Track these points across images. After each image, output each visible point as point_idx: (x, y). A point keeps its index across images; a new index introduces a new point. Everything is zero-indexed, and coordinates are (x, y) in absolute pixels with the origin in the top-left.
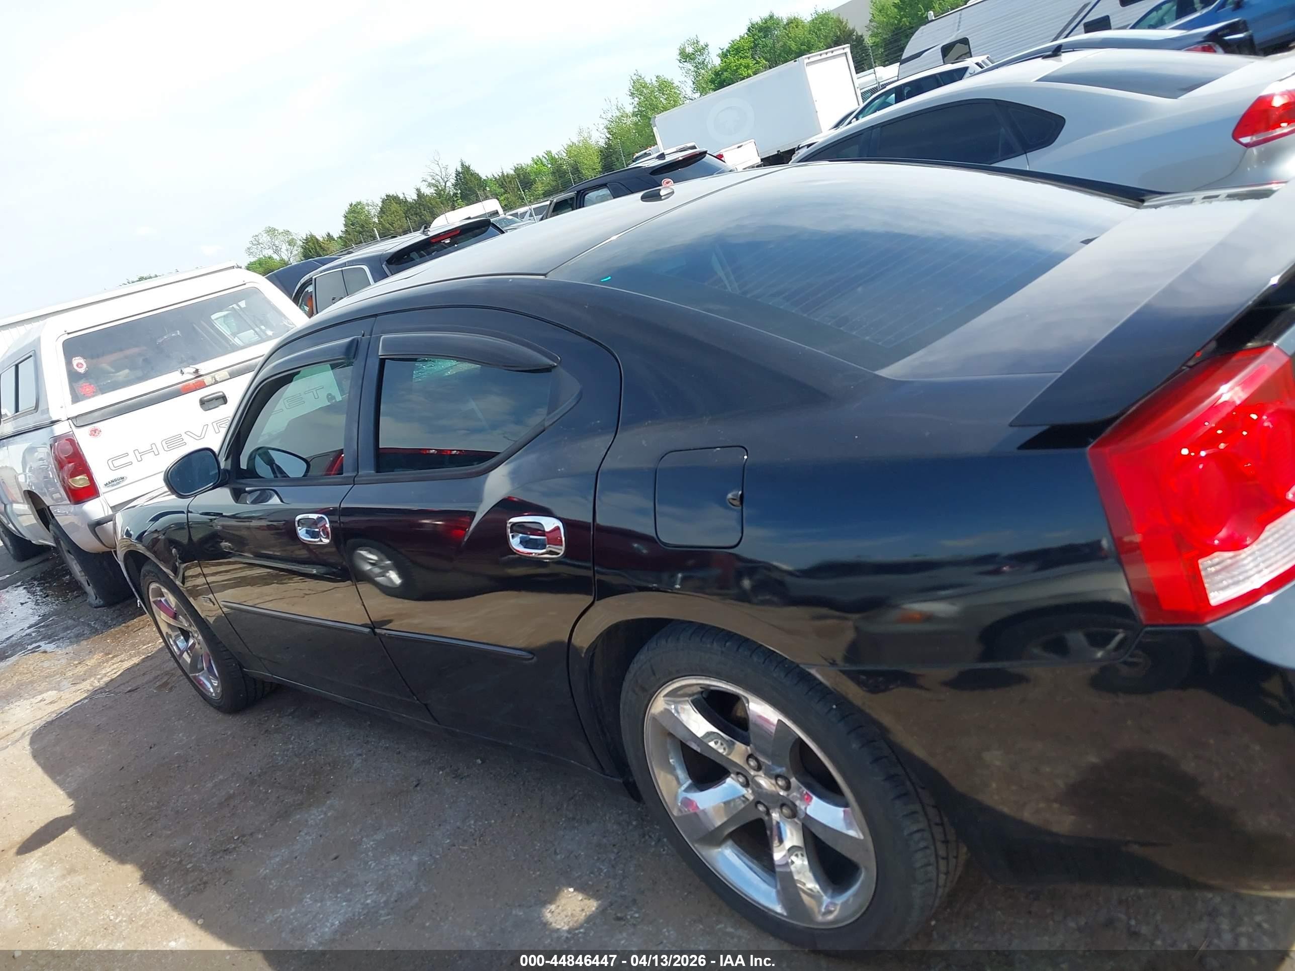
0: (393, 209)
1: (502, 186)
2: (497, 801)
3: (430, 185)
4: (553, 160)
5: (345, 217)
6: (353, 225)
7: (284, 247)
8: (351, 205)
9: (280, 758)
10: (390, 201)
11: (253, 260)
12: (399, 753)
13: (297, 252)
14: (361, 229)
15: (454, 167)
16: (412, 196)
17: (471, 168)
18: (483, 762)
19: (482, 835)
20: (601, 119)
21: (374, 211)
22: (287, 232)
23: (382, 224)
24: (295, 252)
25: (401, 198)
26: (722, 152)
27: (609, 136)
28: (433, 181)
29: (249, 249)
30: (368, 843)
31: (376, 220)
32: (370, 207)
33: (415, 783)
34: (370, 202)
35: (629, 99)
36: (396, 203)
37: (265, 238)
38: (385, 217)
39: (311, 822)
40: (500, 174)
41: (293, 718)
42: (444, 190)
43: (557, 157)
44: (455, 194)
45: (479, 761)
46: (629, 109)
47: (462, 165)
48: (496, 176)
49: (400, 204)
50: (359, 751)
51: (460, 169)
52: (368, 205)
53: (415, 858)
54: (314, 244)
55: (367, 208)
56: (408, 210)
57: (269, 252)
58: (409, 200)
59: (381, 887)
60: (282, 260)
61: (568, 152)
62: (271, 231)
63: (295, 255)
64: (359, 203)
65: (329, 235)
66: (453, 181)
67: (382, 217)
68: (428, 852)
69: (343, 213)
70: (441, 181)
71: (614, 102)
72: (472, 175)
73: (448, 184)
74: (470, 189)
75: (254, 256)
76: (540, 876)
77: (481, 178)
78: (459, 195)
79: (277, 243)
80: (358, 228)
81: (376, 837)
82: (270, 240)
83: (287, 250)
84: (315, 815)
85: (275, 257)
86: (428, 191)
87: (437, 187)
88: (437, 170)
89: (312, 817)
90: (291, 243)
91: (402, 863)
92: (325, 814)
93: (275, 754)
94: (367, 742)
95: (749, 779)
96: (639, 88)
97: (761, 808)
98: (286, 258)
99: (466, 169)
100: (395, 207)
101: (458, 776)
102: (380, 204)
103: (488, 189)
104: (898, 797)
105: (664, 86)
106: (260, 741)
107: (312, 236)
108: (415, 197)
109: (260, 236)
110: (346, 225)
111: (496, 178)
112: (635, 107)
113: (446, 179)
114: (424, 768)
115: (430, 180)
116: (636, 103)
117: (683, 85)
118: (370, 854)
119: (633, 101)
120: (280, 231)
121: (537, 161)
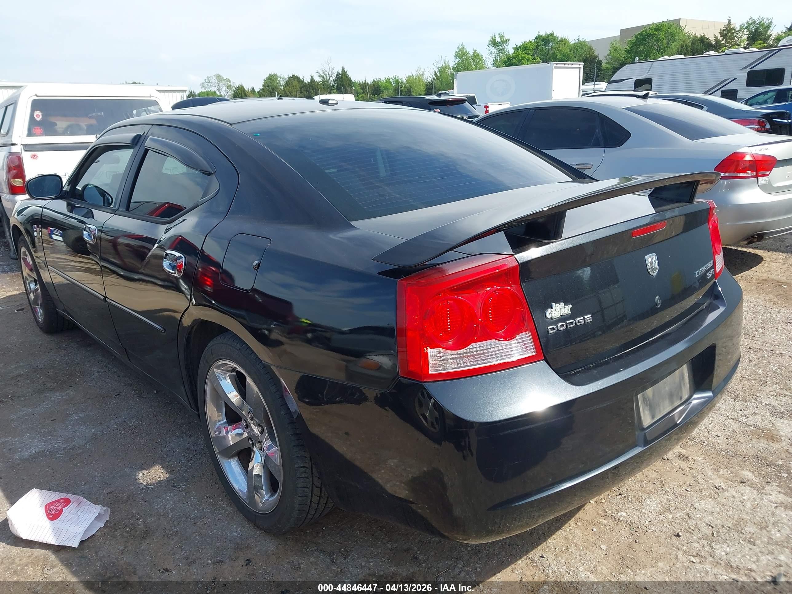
0: (294, 84)
1: (362, 89)
2: (152, 414)
3: (320, 76)
4: (397, 81)
5: (265, 81)
6: (268, 86)
7: (224, 88)
8: (270, 75)
9: (57, 363)
10: (294, 78)
11: (204, 90)
12: (119, 376)
13: (230, 94)
14: (272, 91)
15: (338, 69)
16: (307, 80)
17: (347, 73)
18: (157, 392)
19: (134, 429)
20: (433, 65)
21: (282, 83)
22: (229, 80)
23: (285, 92)
24: (229, 93)
25: (301, 79)
26: (489, 104)
27: (434, 77)
28: (323, 75)
29: (203, 83)
30: (74, 417)
31: (282, 88)
32: (281, 79)
33: (117, 394)
34: (282, 76)
35: (453, 59)
36: (297, 81)
37: (214, 80)
38: (288, 87)
39: (53, 399)
40: (364, 82)
41: (77, 344)
42: (328, 81)
43: (400, 80)
44: (333, 86)
45: (155, 392)
46: (452, 65)
47: (343, 70)
48: (361, 82)
49: (299, 82)
50: (100, 370)
51: (340, 72)
52: (280, 77)
53: (93, 430)
54: (241, 91)
55: (279, 79)
56: (303, 87)
57: (214, 89)
58: (305, 81)
59: (67, 440)
60: (221, 96)
61: (408, 81)
62: (219, 77)
63: (229, 95)
64: (275, 75)
65: (253, 89)
66: (334, 78)
67: (286, 87)
68: (102, 429)
69: (264, 78)
70: (328, 75)
71: (444, 58)
72: (347, 77)
73: (331, 79)
74: (343, 86)
75: (205, 89)
76: (150, 456)
77: (351, 81)
78: (335, 87)
79: (220, 85)
80: (270, 90)
81: (80, 415)
82: (217, 81)
83: (225, 91)
84: (57, 396)
85: (218, 93)
86: (317, 79)
87: (324, 78)
88: (327, 69)
89: (55, 396)
90: (229, 87)
91: (85, 431)
92: (63, 397)
93: (56, 360)
94: (106, 367)
95: (248, 424)
96: (461, 54)
97: (250, 442)
98: (223, 95)
99: (344, 73)
100: (295, 83)
101: (140, 396)
102: (287, 79)
103: (354, 88)
104: (297, 446)
105: (477, 57)
106: (53, 351)
107: (242, 87)
108: (309, 81)
109: (211, 78)
110: (263, 86)
111: (360, 83)
112: (455, 65)
113: (331, 75)
114: (126, 388)
115: (321, 73)
116: (456, 62)
117: (487, 60)
118: (72, 422)
119: (455, 60)
120: (225, 78)
121: (388, 81)
